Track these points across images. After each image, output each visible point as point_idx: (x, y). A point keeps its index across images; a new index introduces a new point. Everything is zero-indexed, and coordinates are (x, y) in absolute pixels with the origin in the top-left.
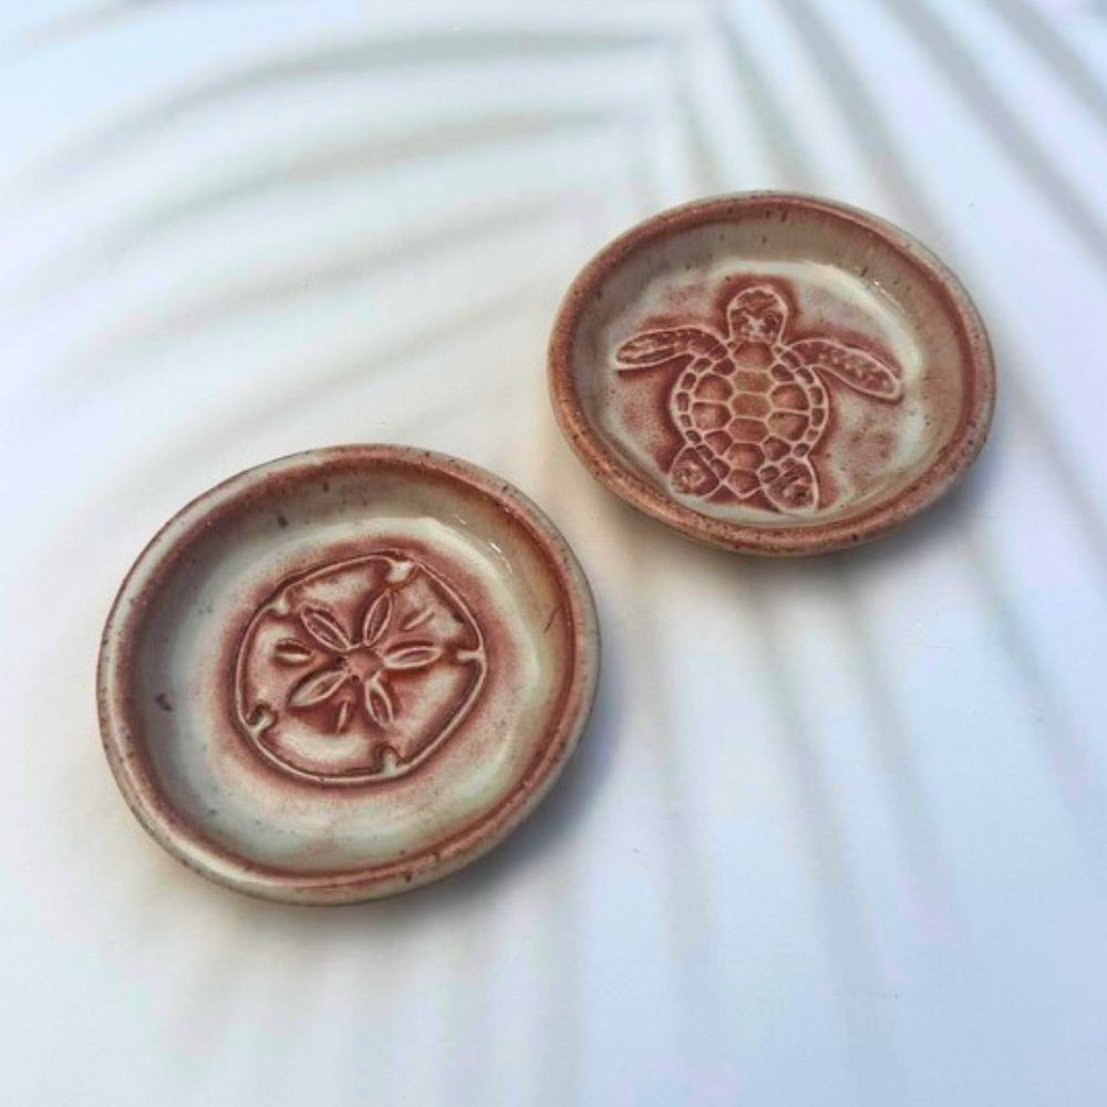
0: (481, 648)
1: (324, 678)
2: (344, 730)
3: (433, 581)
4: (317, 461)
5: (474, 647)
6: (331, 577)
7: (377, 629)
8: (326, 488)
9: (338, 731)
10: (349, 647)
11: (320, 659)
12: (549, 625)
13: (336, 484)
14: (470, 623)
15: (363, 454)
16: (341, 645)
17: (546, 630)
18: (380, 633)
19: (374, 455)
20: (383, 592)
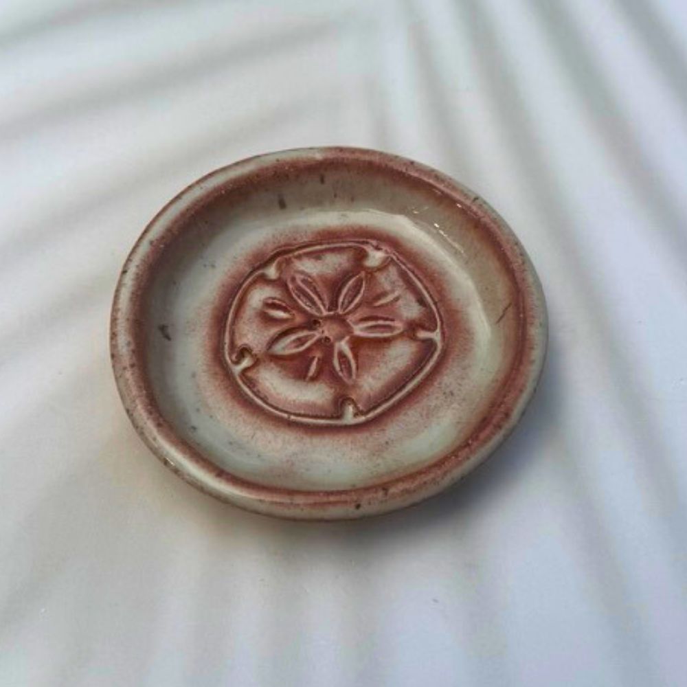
0: (438, 330)
1: (301, 334)
2: (314, 379)
3: (402, 270)
4: (319, 156)
5: (432, 329)
6: (317, 256)
7: (350, 302)
8: (322, 181)
9: (307, 379)
10: (325, 313)
11: (299, 319)
12: (501, 318)
13: (331, 177)
14: (431, 308)
15: (357, 155)
16: (319, 310)
17: (498, 321)
18: (352, 306)
19: (367, 158)
20: (359, 272)
